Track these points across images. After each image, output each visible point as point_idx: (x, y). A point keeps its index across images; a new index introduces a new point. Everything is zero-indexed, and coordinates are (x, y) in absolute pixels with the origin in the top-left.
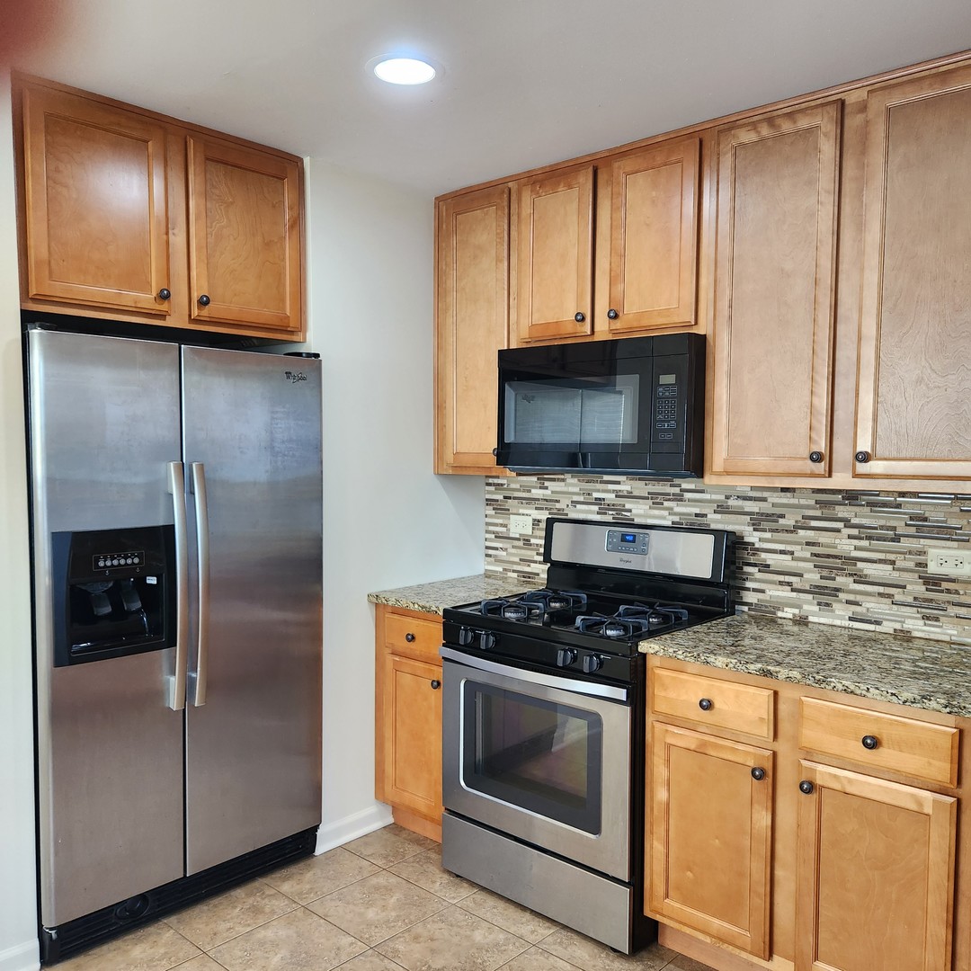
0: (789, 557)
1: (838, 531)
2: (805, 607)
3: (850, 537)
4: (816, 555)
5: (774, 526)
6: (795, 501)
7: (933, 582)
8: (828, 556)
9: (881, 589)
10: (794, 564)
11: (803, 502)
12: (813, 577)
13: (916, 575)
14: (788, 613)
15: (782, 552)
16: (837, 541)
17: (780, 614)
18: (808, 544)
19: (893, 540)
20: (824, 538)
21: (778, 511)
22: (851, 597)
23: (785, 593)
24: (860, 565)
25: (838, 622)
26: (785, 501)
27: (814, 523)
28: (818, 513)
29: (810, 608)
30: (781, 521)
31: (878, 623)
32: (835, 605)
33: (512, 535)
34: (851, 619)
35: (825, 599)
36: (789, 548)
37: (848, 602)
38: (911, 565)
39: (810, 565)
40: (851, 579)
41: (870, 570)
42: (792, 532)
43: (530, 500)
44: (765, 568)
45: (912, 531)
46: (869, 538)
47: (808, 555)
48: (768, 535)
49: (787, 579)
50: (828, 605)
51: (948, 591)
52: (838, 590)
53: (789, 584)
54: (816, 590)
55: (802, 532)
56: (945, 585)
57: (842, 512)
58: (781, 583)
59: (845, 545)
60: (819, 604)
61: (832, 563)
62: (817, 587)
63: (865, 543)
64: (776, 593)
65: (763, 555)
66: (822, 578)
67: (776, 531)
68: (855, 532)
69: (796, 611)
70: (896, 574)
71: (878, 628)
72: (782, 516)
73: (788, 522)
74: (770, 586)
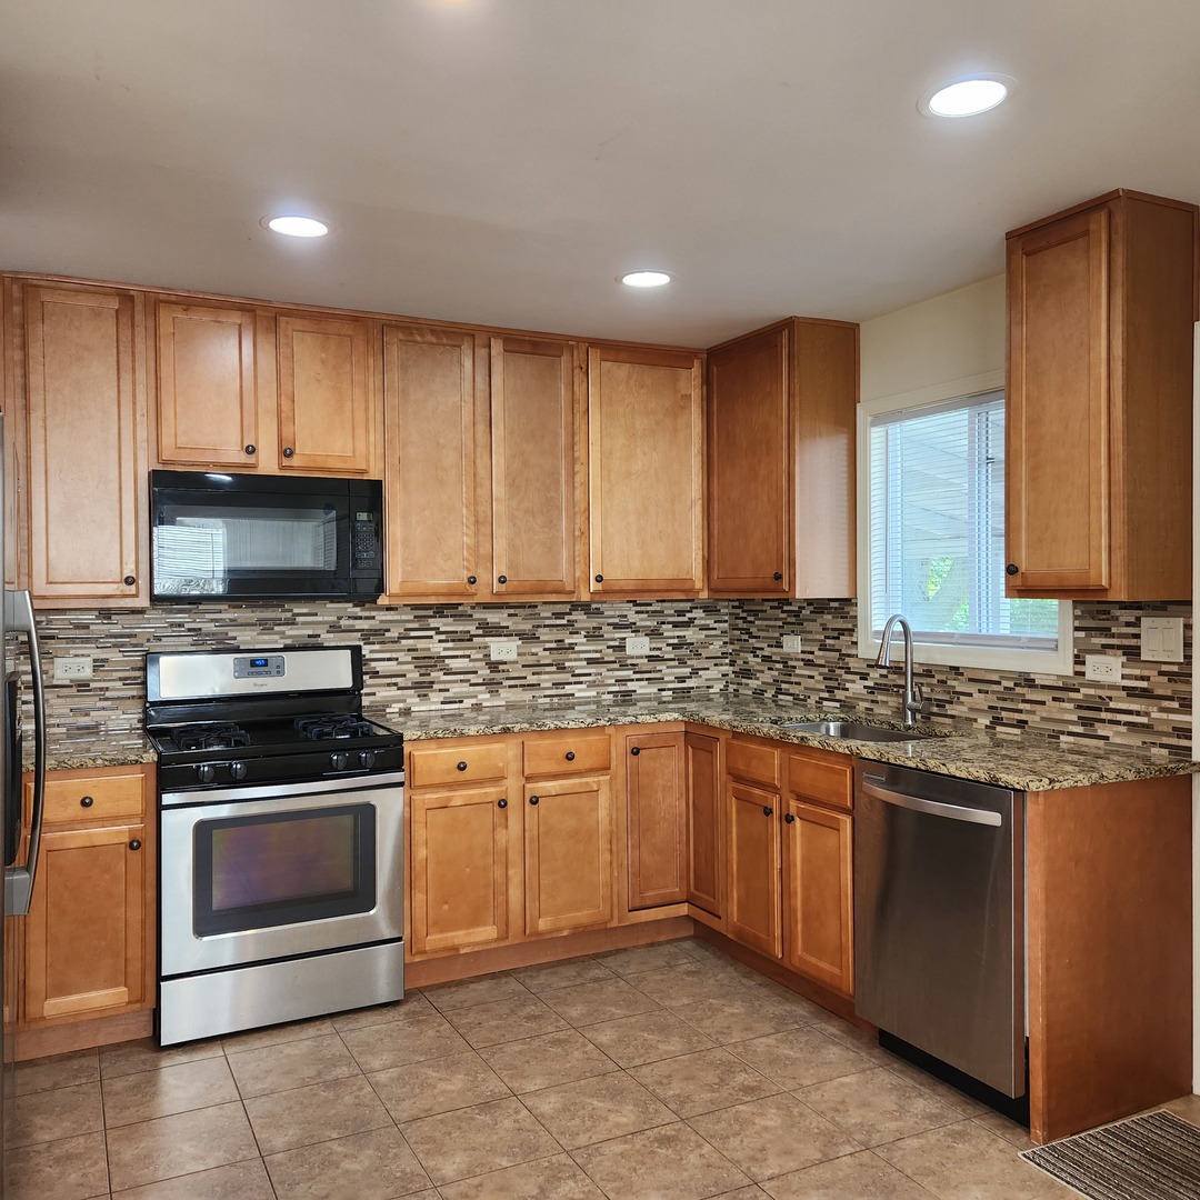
0: (395, 662)
1: (431, 637)
2: (408, 701)
3: (440, 641)
4: (415, 658)
5: (380, 638)
6: (398, 618)
7: (494, 666)
8: (424, 658)
9: (462, 677)
10: (399, 667)
11: (404, 617)
12: (414, 676)
13: (484, 663)
14: (396, 708)
15: (389, 659)
16: (431, 646)
17: (388, 710)
18: (409, 650)
19: (468, 640)
20: (421, 644)
21: (385, 626)
22: (442, 686)
23: (394, 692)
24: (447, 661)
25: (433, 707)
26: (389, 618)
27: (413, 634)
28: (416, 625)
29: (412, 700)
30: (387, 634)
31: (461, 702)
32: (430, 694)
33: (55, 682)
34: (442, 703)
35: (422, 691)
36: (394, 655)
37: (441, 690)
38: (481, 656)
39: (412, 666)
40: (442, 673)
41: (454, 664)
42: (396, 642)
43: (86, 640)
44: (375, 674)
45: (480, 632)
46: (453, 641)
47: (410, 659)
48: (377, 647)
49: (394, 680)
50: (425, 695)
51: (503, 671)
52: (433, 683)
53: (395, 684)
54: (417, 686)
55: (404, 642)
56: (501, 667)
57: (433, 623)
58: (389, 685)
59: (436, 647)
60: (419, 696)
61: (427, 662)
62: (417, 683)
63: (450, 645)
64: (383, 694)
65: (373, 664)
66: (421, 675)
67: (383, 643)
68: (443, 637)
69: (401, 705)
70: (471, 664)
71: (461, 705)
72: (388, 630)
73: (394, 634)
74: (380, 689)
